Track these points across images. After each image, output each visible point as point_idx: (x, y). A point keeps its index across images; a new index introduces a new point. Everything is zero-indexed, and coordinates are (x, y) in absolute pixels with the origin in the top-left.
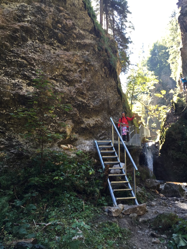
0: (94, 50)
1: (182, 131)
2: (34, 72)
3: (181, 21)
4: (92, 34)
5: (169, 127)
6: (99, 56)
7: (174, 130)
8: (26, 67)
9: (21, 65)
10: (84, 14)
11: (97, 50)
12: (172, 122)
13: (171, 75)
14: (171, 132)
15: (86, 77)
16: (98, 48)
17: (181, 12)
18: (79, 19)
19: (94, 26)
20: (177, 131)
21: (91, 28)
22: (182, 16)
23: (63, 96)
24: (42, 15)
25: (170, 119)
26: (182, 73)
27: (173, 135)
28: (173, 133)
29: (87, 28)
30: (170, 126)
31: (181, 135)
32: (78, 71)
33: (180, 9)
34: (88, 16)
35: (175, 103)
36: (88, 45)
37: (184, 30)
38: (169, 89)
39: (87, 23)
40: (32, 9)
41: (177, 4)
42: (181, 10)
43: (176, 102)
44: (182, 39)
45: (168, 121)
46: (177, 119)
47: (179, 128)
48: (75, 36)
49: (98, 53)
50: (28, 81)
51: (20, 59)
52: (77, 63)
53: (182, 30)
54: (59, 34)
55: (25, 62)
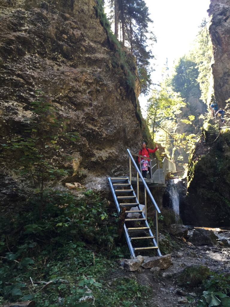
0: (107, 66)
1: (215, 165)
2: (32, 93)
3: (213, 32)
4: (105, 47)
5: (198, 160)
6: (114, 74)
7: (205, 164)
8: (23, 86)
9: (16, 85)
10: (95, 22)
11: (111, 67)
13: (200, 97)
15: (97, 100)
16: (112, 64)
17: (213, 20)
18: (89, 28)
19: (108, 37)
20: (209, 165)
21: (103, 40)
22: (214, 26)
23: (69, 123)
24: (44, 24)
25: (200, 150)
26: (213, 95)
28: (203, 167)
29: (99, 39)
30: (200, 159)
32: (87, 92)
33: (211, 18)
34: (100, 25)
35: (205, 131)
36: (100, 60)
37: (217, 42)
38: (198, 114)
39: (99, 34)
40: (30, 16)
41: (208, 11)
43: (207, 130)
44: (214, 53)
45: (198, 153)
46: (208, 151)
47: (210, 162)
48: (84, 49)
49: (112, 70)
50: (25, 104)
51: (15, 77)
52: (86, 83)
53: (214, 43)
54: (65, 47)
55: (22, 80)
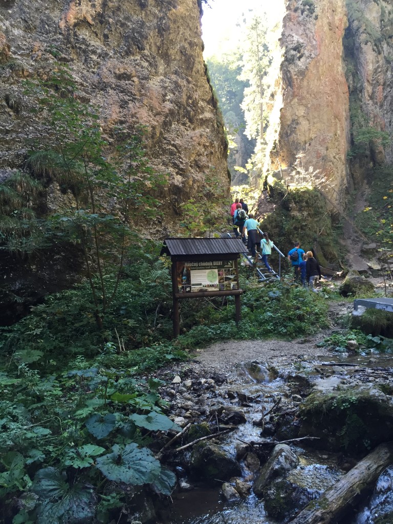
3: (285, 70)
5: (263, 218)
7: (270, 223)
10: (203, 80)
11: (216, 127)
12: (267, 212)
14: (266, 225)
16: (217, 124)
17: (285, 55)
19: (213, 95)
21: (209, 98)
22: (287, 63)
25: (263, 207)
26: (277, 142)
28: (269, 226)
29: (205, 97)
30: (266, 218)
31: (278, 229)
33: (284, 50)
34: (207, 82)
35: (270, 186)
36: (208, 120)
37: (287, 82)
39: (206, 92)
41: (280, 40)
42: (286, 53)
43: (272, 185)
44: (284, 95)
45: (261, 210)
46: (272, 209)
47: (276, 221)
53: (284, 82)
54: (192, 113)
55: (175, 150)
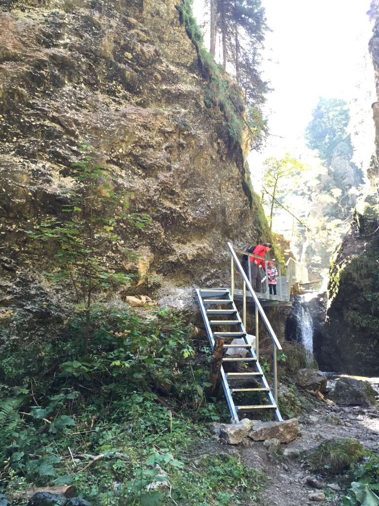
0: (197, 105)
1: (374, 272)
2: (75, 148)
3: (375, 49)
4: (194, 72)
5: (346, 263)
6: (207, 118)
7: (357, 269)
8: (60, 137)
9: (49, 134)
10: (178, 32)
11: (203, 105)
12: (354, 253)
13: (352, 158)
14: (351, 274)
15: (179, 161)
16: (205, 102)
17: (375, 30)
18: (169, 42)
19: (199, 56)
20: (364, 271)
21: (191, 61)
22: (377, 39)
23: (133, 197)
24: (94, 34)
25: (349, 247)
26: (375, 155)
27: (354, 281)
28: (355, 275)
29: (184, 60)
30: (350, 262)
31: (370, 279)
32: (164, 147)
33: (373, 24)
34: (187, 37)
35: (360, 215)
36: (184, 95)
38: (348, 187)
39: (185, 51)
40: (73, 22)
41: (368, 13)
42: (376, 27)
43: (362, 213)
44: (377, 85)
45: (346, 251)
46: (362, 248)
47: (367, 266)
48: (159, 77)
49: (205, 112)
50: (63, 167)
51: (47, 121)
52: (162, 132)
53: (376, 67)
54: (128, 73)
55: (58, 128)
